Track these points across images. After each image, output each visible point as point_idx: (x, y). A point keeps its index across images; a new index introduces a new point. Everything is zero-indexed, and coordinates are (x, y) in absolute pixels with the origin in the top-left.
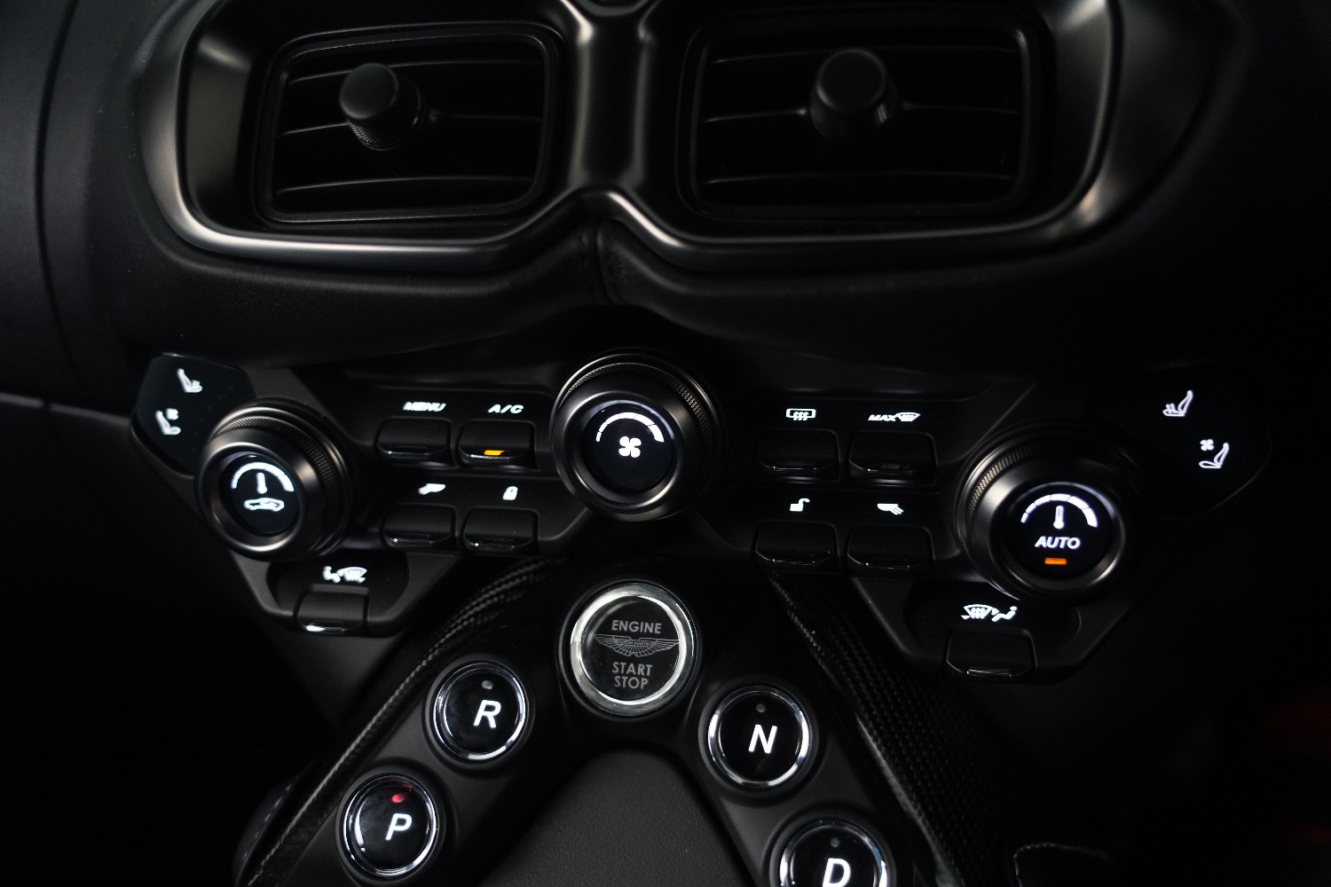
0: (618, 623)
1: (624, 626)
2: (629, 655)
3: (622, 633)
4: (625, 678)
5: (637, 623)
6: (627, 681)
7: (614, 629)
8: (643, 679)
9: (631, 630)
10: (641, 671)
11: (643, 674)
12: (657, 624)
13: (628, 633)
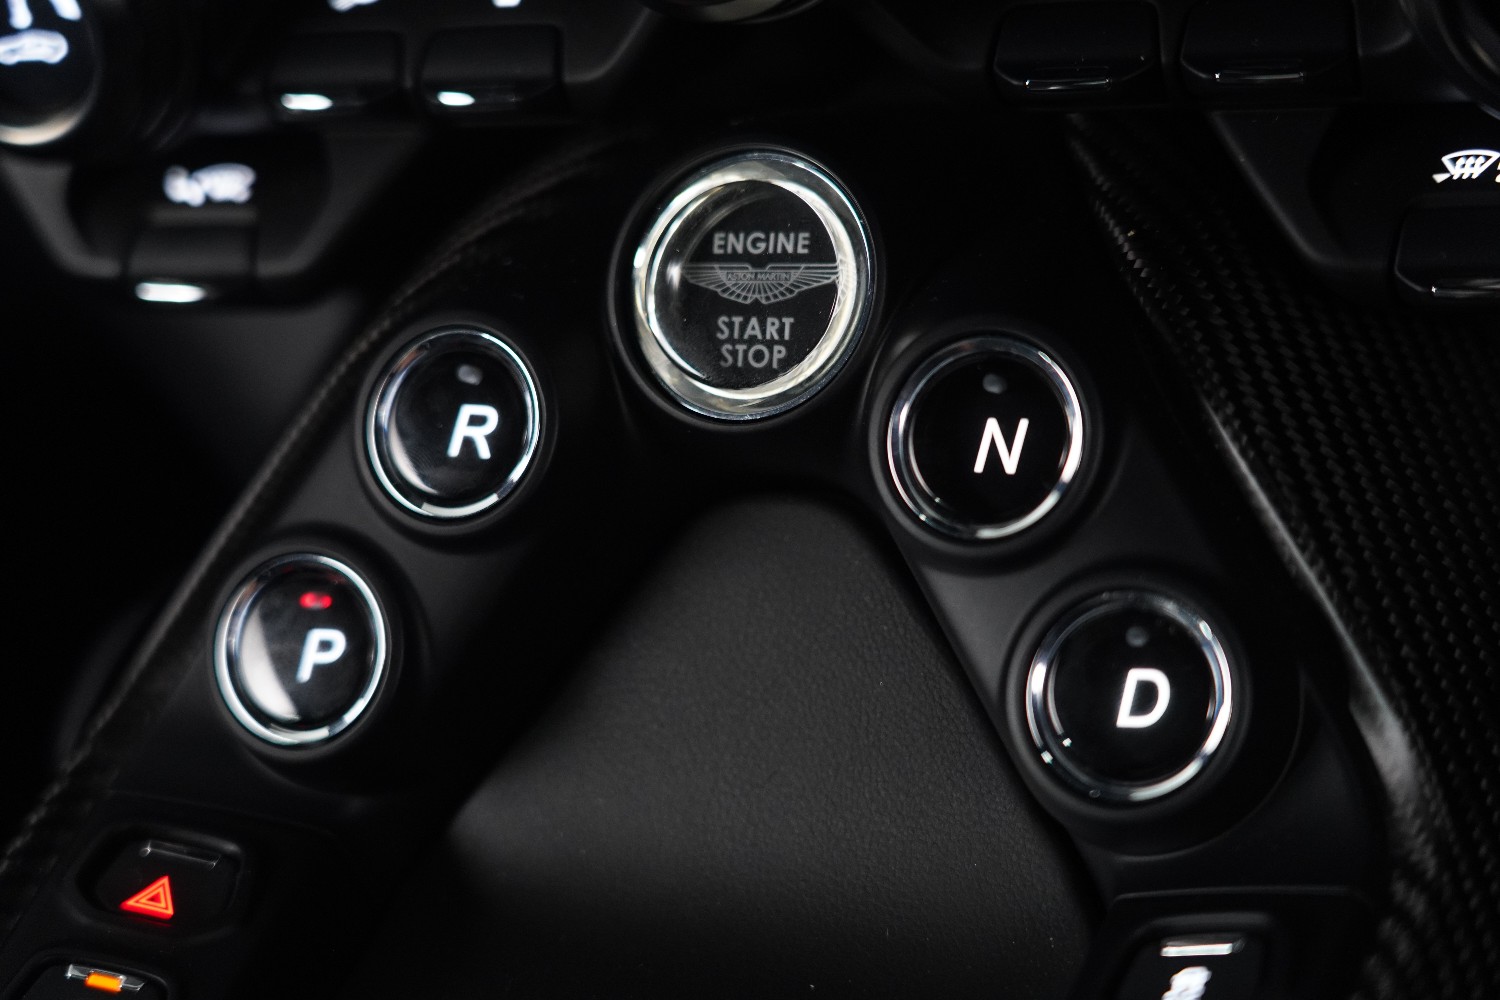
0: (726, 239)
1: (736, 243)
2: (748, 302)
3: (734, 257)
4: (741, 348)
5: (762, 235)
6: (746, 353)
7: (717, 251)
8: (776, 348)
9: (751, 249)
10: (772, 331)
11: (776, 337)
12: (802, 235)
13: (746, 257)
